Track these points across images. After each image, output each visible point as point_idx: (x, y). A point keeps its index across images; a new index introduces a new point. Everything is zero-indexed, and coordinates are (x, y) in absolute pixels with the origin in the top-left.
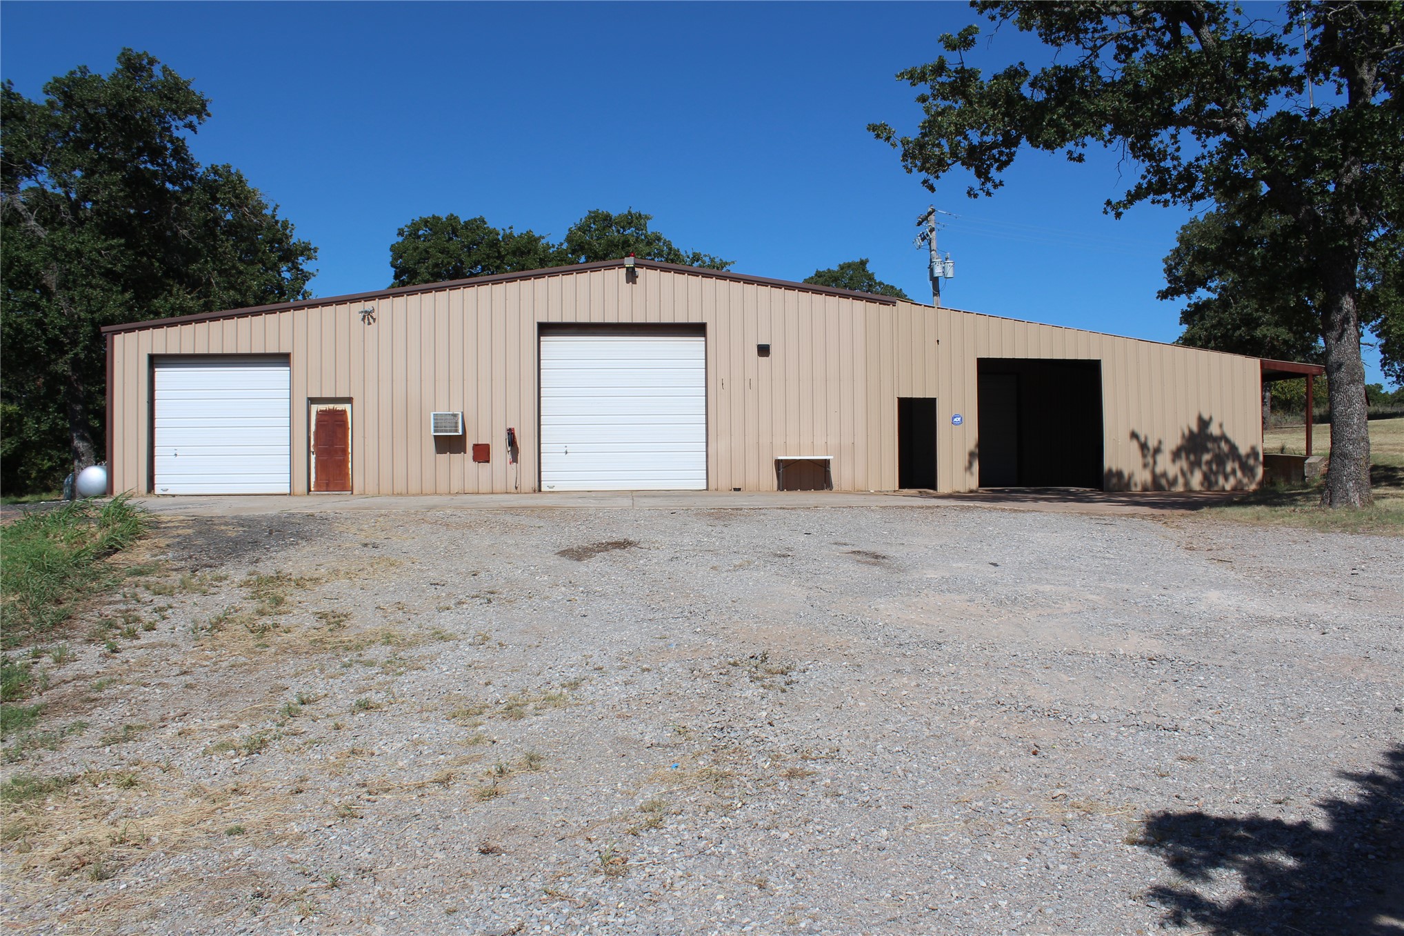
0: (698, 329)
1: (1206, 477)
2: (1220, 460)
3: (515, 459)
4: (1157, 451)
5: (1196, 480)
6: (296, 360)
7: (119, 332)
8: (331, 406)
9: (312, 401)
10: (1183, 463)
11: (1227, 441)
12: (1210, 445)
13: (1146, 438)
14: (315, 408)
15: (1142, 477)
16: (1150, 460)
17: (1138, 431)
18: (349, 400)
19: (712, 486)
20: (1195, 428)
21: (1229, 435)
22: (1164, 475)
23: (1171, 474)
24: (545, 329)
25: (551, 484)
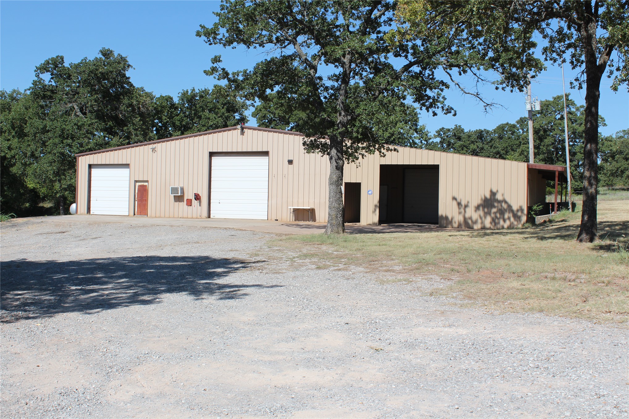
0: (266, 153)
1: (493, 220)
2: (502, 212)
3: (200, 205)
4: (466, 206)
5: (488, 222)
6: (132, 166)
7: (80, 156)
8: (142, 184)
9: (136, 181)
10: (481, 212)
11: (506, 202)
12: (496, 204)
13: (461, 200)
14: (138, 184)
15: (458, 218)
16: (462, 210)
17: (456, 196)
18: (147, 181)
19: (269, 218)
20: (488, 196)
21: (508, 200)
22: (471, 218)
23: (474, 218)
24: (212, 154)
25: (214, 215)
